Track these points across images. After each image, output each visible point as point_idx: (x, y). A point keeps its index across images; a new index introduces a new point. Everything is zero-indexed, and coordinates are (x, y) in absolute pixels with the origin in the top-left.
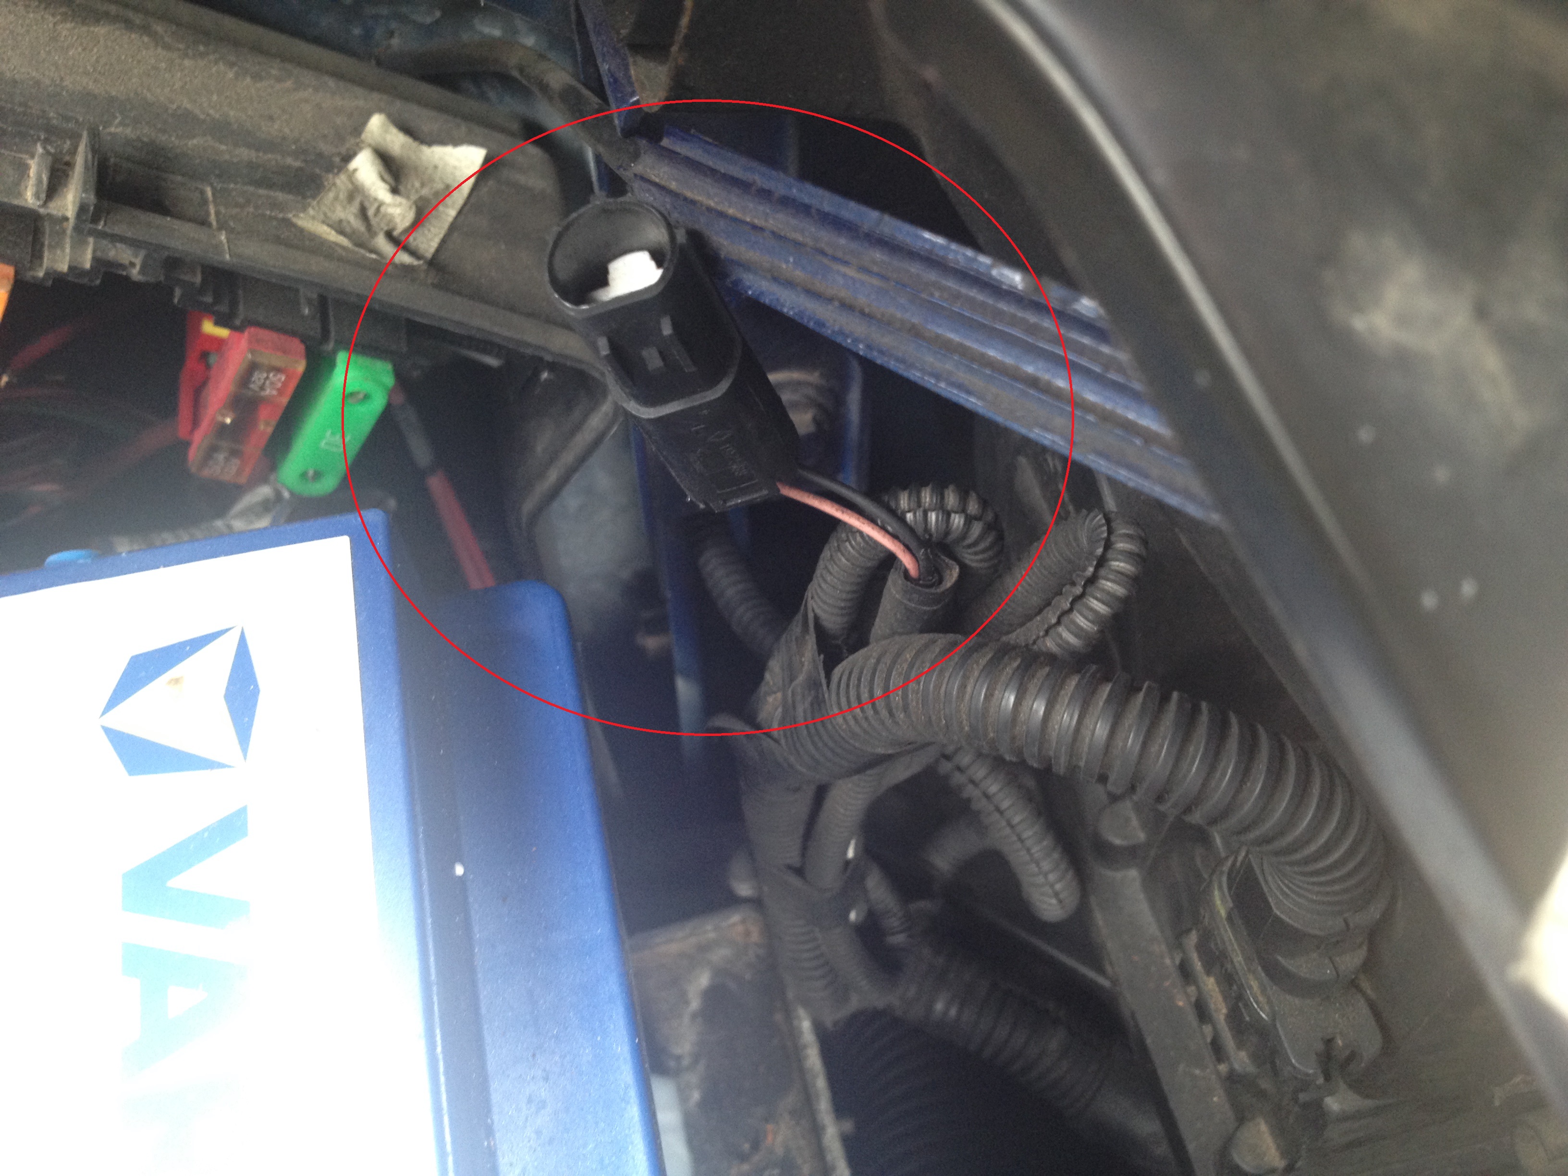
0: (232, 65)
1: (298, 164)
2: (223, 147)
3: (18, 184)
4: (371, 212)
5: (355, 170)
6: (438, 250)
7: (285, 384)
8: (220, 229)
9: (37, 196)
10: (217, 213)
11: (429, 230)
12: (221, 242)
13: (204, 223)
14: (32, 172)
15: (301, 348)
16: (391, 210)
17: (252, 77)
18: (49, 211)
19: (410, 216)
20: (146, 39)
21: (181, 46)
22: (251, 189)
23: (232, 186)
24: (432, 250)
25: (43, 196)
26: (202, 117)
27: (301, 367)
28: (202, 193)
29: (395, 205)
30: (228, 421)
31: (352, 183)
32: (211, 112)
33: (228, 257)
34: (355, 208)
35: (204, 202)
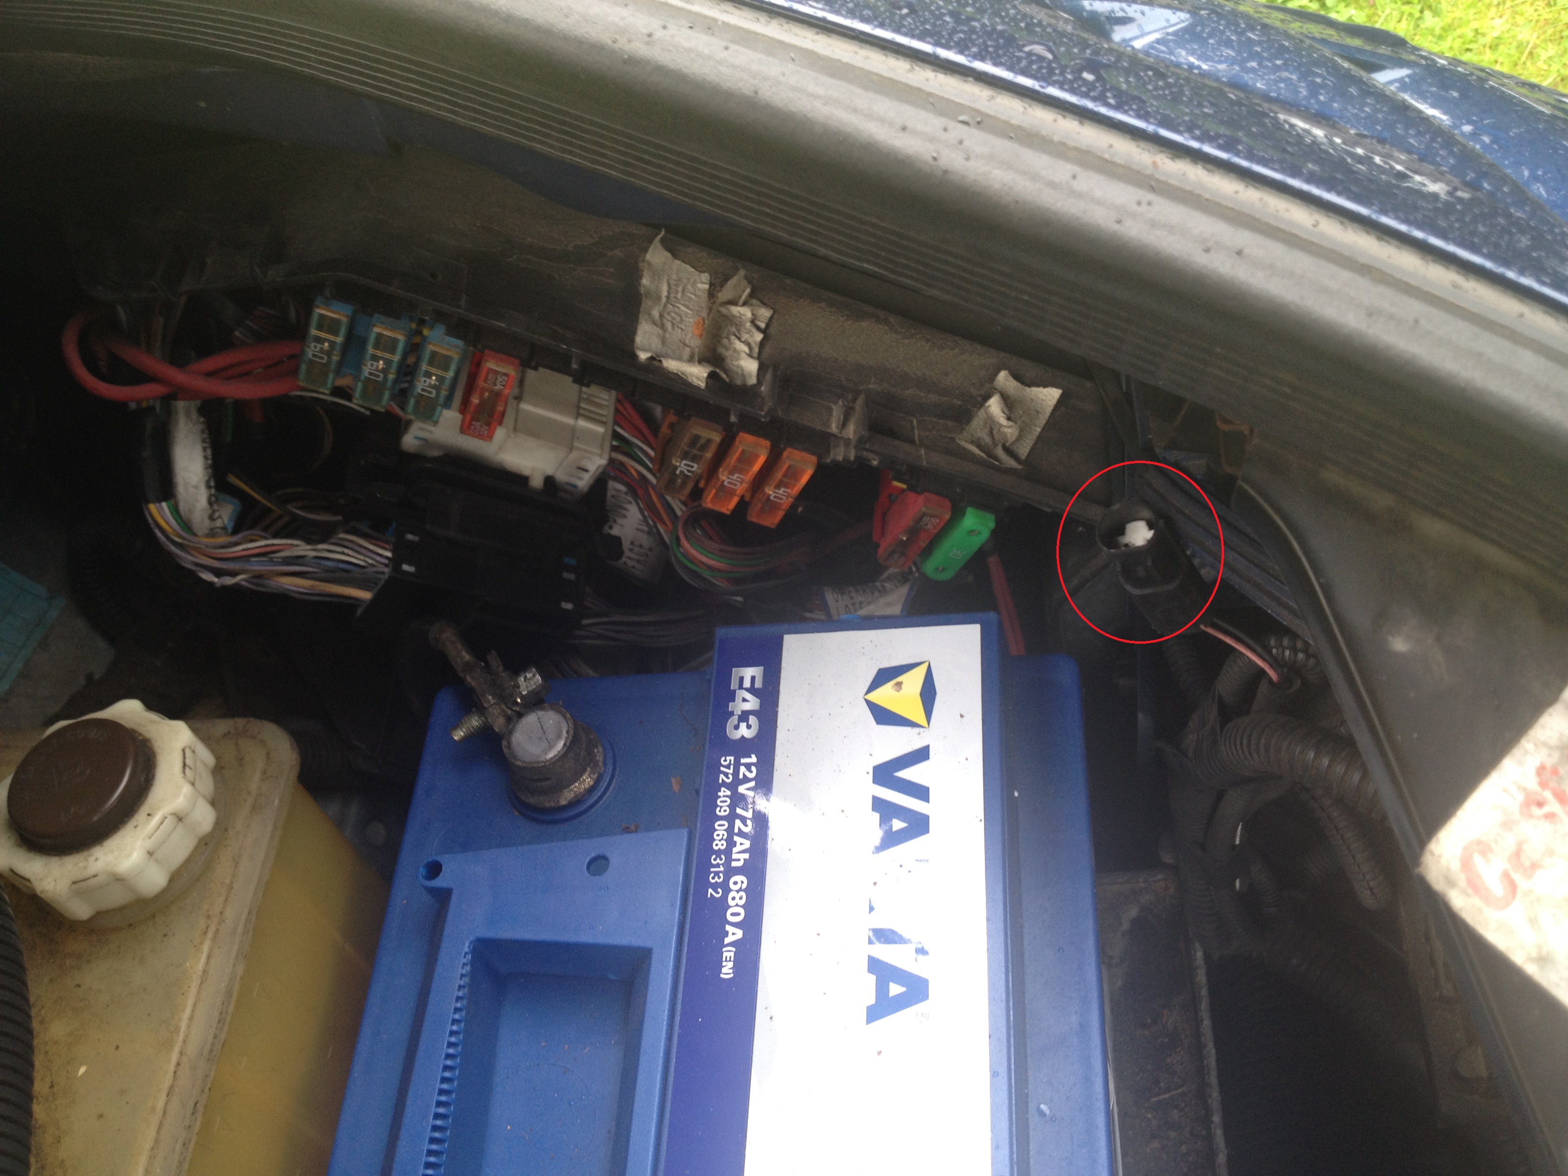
0: (928, 340)
1: (959, 403)
2: (923, 394)
3: (828, 420)
4: (995, 432)
5: (989, 406)
6: (1029, 454)
7: (938, 524)
8: (921, 445)
9: (837, 427)
10: (919, 435)
11: (1025, 441)
12: (922, 455)
13: (912, 441)
14: (834, 413)
15: (949, 504)
16: (1007, 430)
17: (938, 348)
18: (842, 435)
19: (1016, 433)
20: (886, 328)
21: (903, 331)
22: (934, 419)
23: (926, 418)
24: (1026, 454)
25: (840, 427)
26: (913, 376)
27: (947, 516)
28: (912, 422)
29: (1009, 427)
30: (905, 539)
31: (987, 414)
32: (917, 372)
33: (924, 463)
34: (987, 431)
35: (913, 428)
